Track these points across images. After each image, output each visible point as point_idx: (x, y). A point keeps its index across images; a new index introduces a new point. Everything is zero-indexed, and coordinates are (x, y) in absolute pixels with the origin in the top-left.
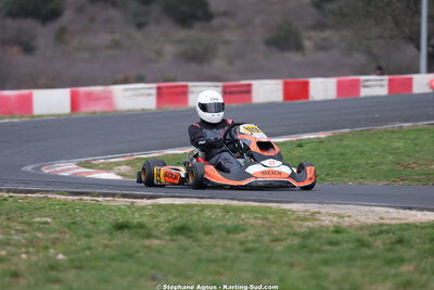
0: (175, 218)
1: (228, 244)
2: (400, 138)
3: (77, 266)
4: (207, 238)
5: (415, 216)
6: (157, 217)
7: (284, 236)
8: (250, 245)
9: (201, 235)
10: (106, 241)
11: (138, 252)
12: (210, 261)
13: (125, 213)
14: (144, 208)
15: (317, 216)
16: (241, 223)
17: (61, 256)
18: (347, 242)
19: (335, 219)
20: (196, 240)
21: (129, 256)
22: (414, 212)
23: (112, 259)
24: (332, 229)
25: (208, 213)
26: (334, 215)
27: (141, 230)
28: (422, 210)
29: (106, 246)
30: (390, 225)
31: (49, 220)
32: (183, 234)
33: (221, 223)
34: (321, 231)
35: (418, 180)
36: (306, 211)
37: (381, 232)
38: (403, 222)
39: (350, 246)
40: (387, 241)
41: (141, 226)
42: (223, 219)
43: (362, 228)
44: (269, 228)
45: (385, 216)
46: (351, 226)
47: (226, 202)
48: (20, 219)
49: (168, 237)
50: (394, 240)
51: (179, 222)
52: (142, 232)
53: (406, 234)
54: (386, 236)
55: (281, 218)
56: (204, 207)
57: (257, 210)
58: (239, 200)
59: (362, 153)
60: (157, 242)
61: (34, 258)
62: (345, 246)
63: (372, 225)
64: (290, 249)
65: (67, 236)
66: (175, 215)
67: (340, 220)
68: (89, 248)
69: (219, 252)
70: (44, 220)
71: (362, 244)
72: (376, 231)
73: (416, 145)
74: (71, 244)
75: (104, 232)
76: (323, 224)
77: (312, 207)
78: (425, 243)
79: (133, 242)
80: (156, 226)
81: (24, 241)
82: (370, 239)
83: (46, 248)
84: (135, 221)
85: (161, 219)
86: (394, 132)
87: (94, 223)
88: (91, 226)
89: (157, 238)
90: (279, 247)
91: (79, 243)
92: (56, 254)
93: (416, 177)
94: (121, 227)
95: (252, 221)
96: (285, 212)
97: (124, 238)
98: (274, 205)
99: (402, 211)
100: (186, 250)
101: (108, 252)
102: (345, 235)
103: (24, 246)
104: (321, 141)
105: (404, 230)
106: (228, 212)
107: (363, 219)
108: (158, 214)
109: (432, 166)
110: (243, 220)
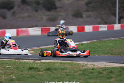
0: (46, 66)
1: (62, 73)
2: (111, 42)
3: (19, 80)
4: (56, 72)
5: (115, 65)
6: (41, 66)
7: (78, 71)
8: (68, 73)
9: (54, 71)
10: (27, 73)
11: (36, 75)
12: (58, 78)
13: (32, 65)
14: (38, 63)
15: (87, 65)
17: (14, 77)
18: (96, 72)
19: (92, 66)
20: (53, 72)
21: (33, 77)
22: (115, 64)
23: (28, 78)
24: (91, 69)
26: (92, 65)
27: (37, 69)
28: (117, 63)
29: (27, 74)
30: (108, 67)
31: (10, 67)
32: (49, 70)
33: (60, 67)
34: (88, 69)
35: (116, 55)
36: (84, 64)
37: (105, 70)
38: (112, 66)
39: (97, 73)
40: (107, 72)
42: (60, 66)
43: (100, 68)
44: (73, 69)
45: (106, 65)
46: (97, 68)
47: (61, 61)
48: (2, 67)
49: (45, 71)
50: (109, 72)
51: (48, 67)
52: (37, 70)
55: (77, 65)
56: (55, 63)
57: (70, 63)
58: (65, 61)
59: (100, 47)
60: (41, 73)
61: (6, 78)
62: (95, 73)
63: (103, 68)
64: (79, 74)
65: (16, 71)
66: (47, 65)
67: (94, 66)
68: (22, 75)
69: (59, 75)
70: (9, 66)
71: (100, 73)
72: (104, 69)
73: (115, 45)
74: (17, 73)
75: (26, 70)
76: (89, 67)
77: (86, 63)
78: (118, 72)
79: (35, 73)
80: (41, 68)
81: (3, 73)
82: (102, 72)
83: (10, 75)
84: (35, 67)
85: (43, 66)
86: (109, 41)
87: (23, 67)
88: (22, 68)
89: (41, 71)
90: (76, 74)
91: (19, 73)
92: (13, 76)
93: (115, 54)
94: (31, 68)
95: (69, 67)
96: (78, 64)
97: (32, 72)
98: (75, 62)
99: (111, 64)
100: (50, 75)
101: (27, 76)
102: (95, 70)
103: (3, 74)
104: (88, 44)
105: (112, 69)
106: (62, 64)
107: (100, 66)
108: (42, 65)
109: (120, 51)
110: (66, 66)
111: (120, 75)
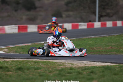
0: (18, 65)
1: (34, 73)
2: (91, 40)
4: (28, 71)
5: (96, 64)
6: (12, 65)
7: (53, 71)
8: (41, 74)
9: (26, 71)
11: (3, 76)
12: (27, 79)
13: (2, 63)
14: (8, 62)
15: (65, 64)
16: (40, 66)
18: (74, 72)
19: (70, 65)
20: (24, 72)
24: (69, 68)
25: (29, 63)
26: (70, 64)
28: (99, 62)
30: (88, 67)
32: (20, 70)
33: (33, 66)
34: (66, 69)
35: (97, 53)
36: (61, 62)
37: (85, 69)
38: (93, 66)
39: (75, 74)
40: (88, 72)
41: (7, 67)
43: (79, 68)
44: (48, 68)
45: (87, 64)
46: (75, 67)
47: (36, 60)
49: (15, 71)
50: (90, 72)
51: (20, 66)
52: (6, 69)
53: (94, 70)
54: (87, 71)
56: (28, 61)
57: (45, 62)
59: (79, 45)
60: (11, 73)
62: (74, 74)
63: (83, 67)
64: (55, 75)
67: (72, 65)
69: (31, 76)
71: (80, 73)
72: (84, 69)
73: (96, 43)
76: (66, 66)
77: (63, 61)
79: (2, 73)
80: (12, 68)
82: (82, 72)
84: (5, 66)
85: (14, 65)
86: (89, 39)
89: (11, 71)
90: (51, 74)
93: (96, 52)
95: (43, 66)
96: (54, 63)
98: (51, 61)
99: (92, 62)
100: (20, 75)
102: (73, 70)
105: (93, 68)
106: (36, 63)
107: (79, 65)
108: (13, 63)
109: (101, 49)
110: (40, 65)
111: (103, 76)
